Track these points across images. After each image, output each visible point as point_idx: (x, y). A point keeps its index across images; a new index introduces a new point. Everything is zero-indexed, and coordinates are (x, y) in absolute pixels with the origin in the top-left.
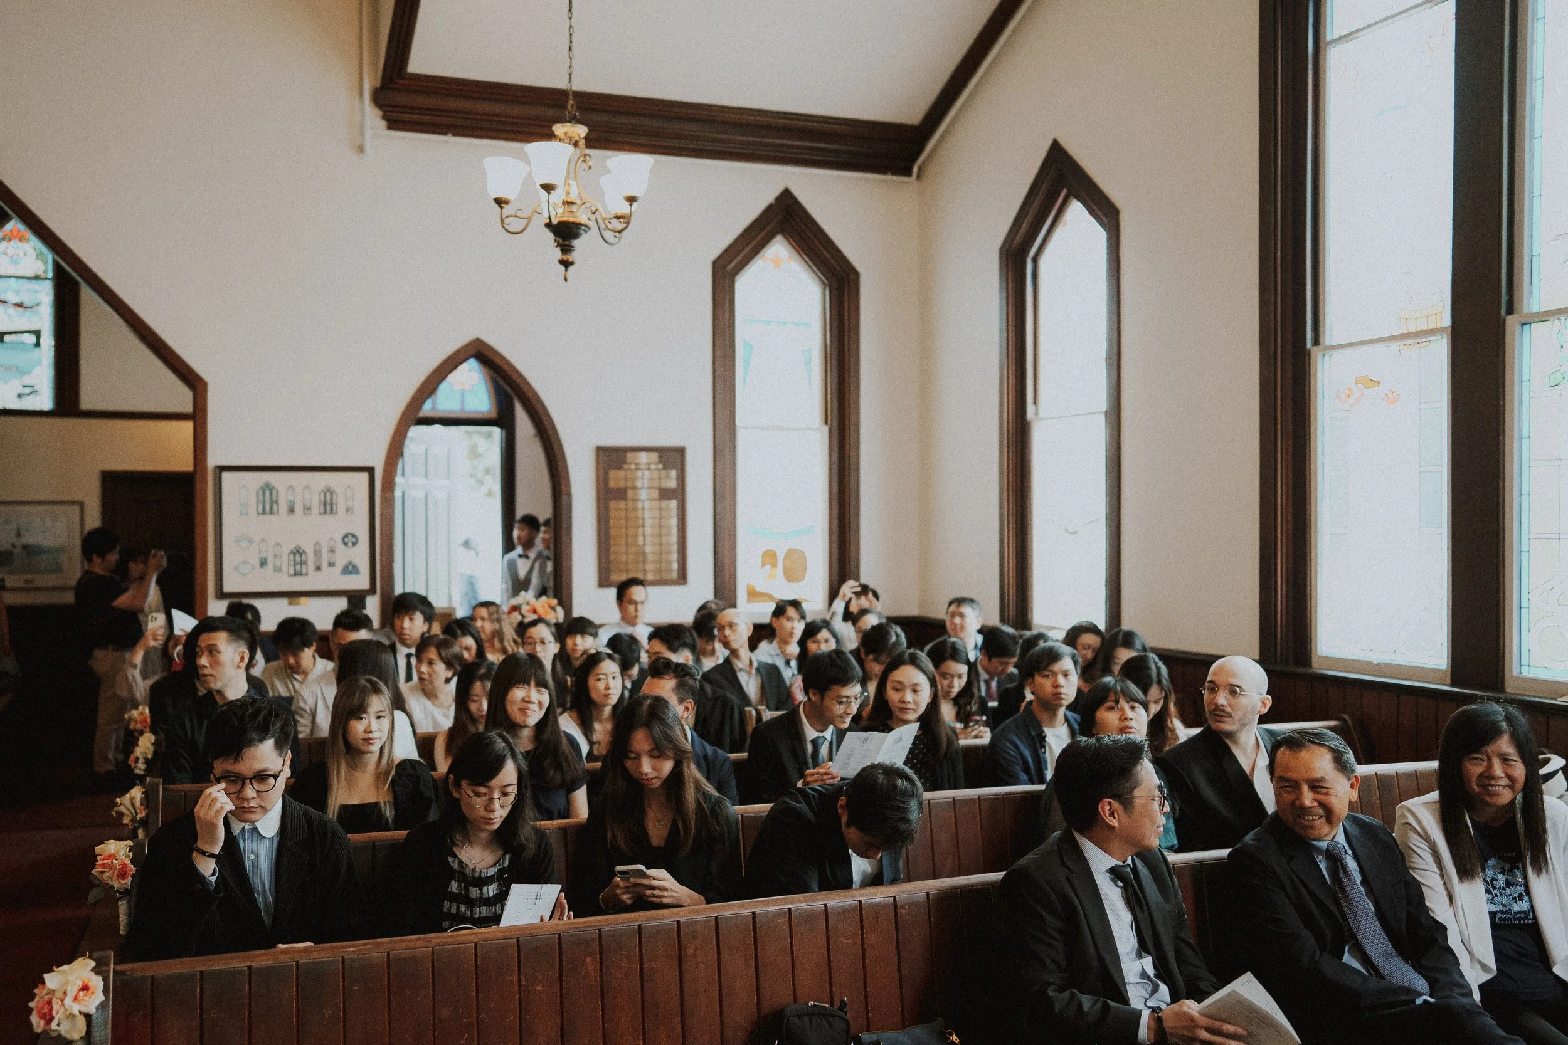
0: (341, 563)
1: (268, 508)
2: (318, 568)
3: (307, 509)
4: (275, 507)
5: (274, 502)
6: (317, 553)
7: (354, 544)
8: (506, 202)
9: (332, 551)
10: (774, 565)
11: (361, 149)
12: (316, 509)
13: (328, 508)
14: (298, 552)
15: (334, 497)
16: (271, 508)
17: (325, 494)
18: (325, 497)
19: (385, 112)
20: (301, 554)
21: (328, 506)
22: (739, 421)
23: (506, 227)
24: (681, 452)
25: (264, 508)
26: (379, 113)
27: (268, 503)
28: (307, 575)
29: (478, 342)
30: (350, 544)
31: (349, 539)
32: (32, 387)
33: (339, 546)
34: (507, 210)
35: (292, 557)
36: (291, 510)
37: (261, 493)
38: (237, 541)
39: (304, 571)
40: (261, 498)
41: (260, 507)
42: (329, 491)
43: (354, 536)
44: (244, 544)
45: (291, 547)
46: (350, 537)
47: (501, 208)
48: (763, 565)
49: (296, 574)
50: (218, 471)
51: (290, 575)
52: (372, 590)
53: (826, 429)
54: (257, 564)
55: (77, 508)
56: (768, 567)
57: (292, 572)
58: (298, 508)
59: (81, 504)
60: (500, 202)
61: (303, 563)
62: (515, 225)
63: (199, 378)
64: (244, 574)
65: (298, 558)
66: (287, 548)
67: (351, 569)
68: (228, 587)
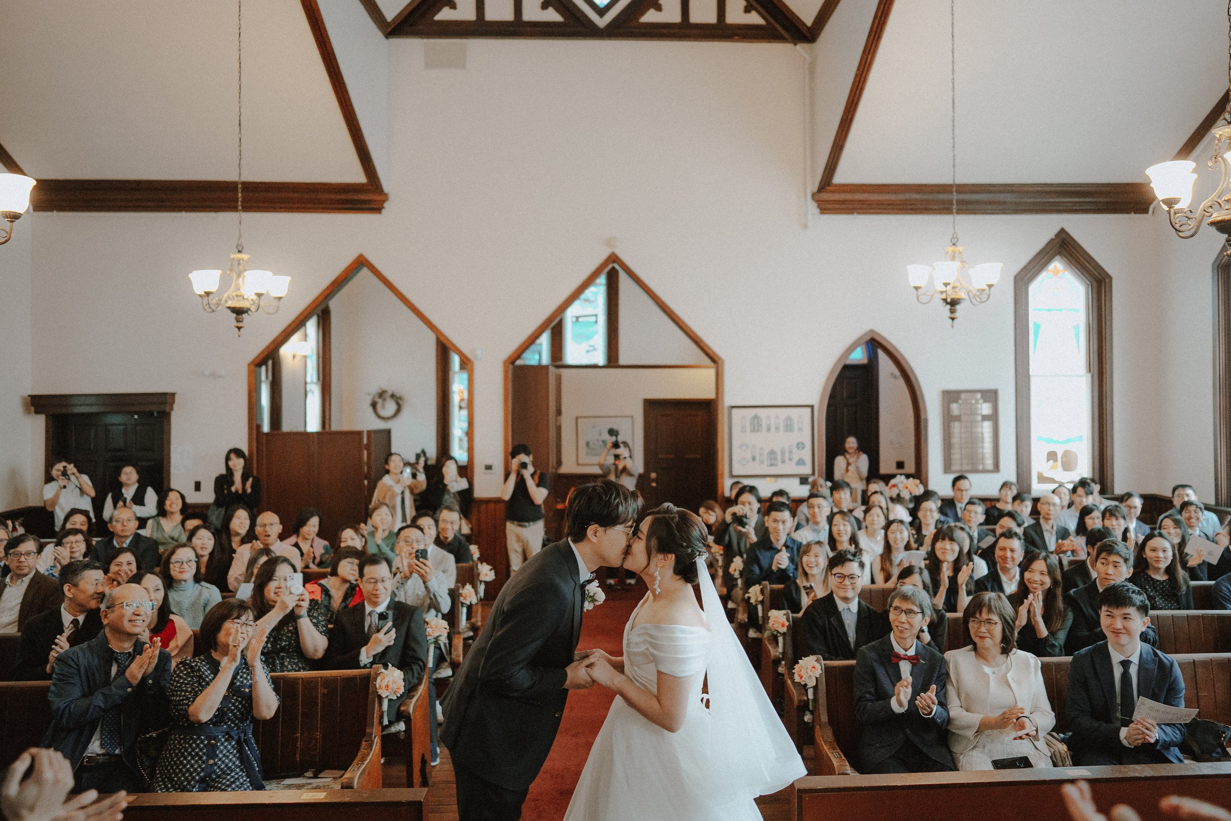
0: (795, 459)
1: (756, 429)
3: (777, 429)
4: (760, 428)
5: (760, 425)
6: (783, 453)
7: (803, 448)
8: (920, 288)
9: (791, 452)
10: (1056, 460)
11: (805, 226)
12: (782, 429)
14: (772, 452)
15: (792, 422)
16: (758, 429)
17: (787, 421)
18: (787, 423)
19: (819, 204)
20: (774, 454)
21: (789, 427)
22: (1032, 371)
23: (920, 300)
24: (995, 392)
25: (754, 429)
26: (815, 205)
27: (756, 425)
29: (872, 331)
30: (801, 448)
31: (800, 446)
32: (593, 346)
33: (795, 450)
34: (920, 292)
35: (769, 456)
36: (769, 430)
37: (752, 419)
38: (741, 447)
39: (777, 464)
40: (752, 423)
41: (752, 428)
42: (789, 419)
43: (803, 444)
44: (744, 448)
45: (769, 450)
46: (801, 444)
48: (1048, 460)
49: (772, 465)
50: (730, 408)
51: (768, 466)
53: (1089, 375)
54: (751, 459)
55: (631, 420)
56: (1052, 461)
57: (769, 464)
58: (773, 429)
59: (632, 417)
60: (916, 288)
61: (775, 459)
63: (720, 358)
64: (744, 465)
65: (772, 456)
66: (766, 450)
67: (801, 462)
68: (735, 473)
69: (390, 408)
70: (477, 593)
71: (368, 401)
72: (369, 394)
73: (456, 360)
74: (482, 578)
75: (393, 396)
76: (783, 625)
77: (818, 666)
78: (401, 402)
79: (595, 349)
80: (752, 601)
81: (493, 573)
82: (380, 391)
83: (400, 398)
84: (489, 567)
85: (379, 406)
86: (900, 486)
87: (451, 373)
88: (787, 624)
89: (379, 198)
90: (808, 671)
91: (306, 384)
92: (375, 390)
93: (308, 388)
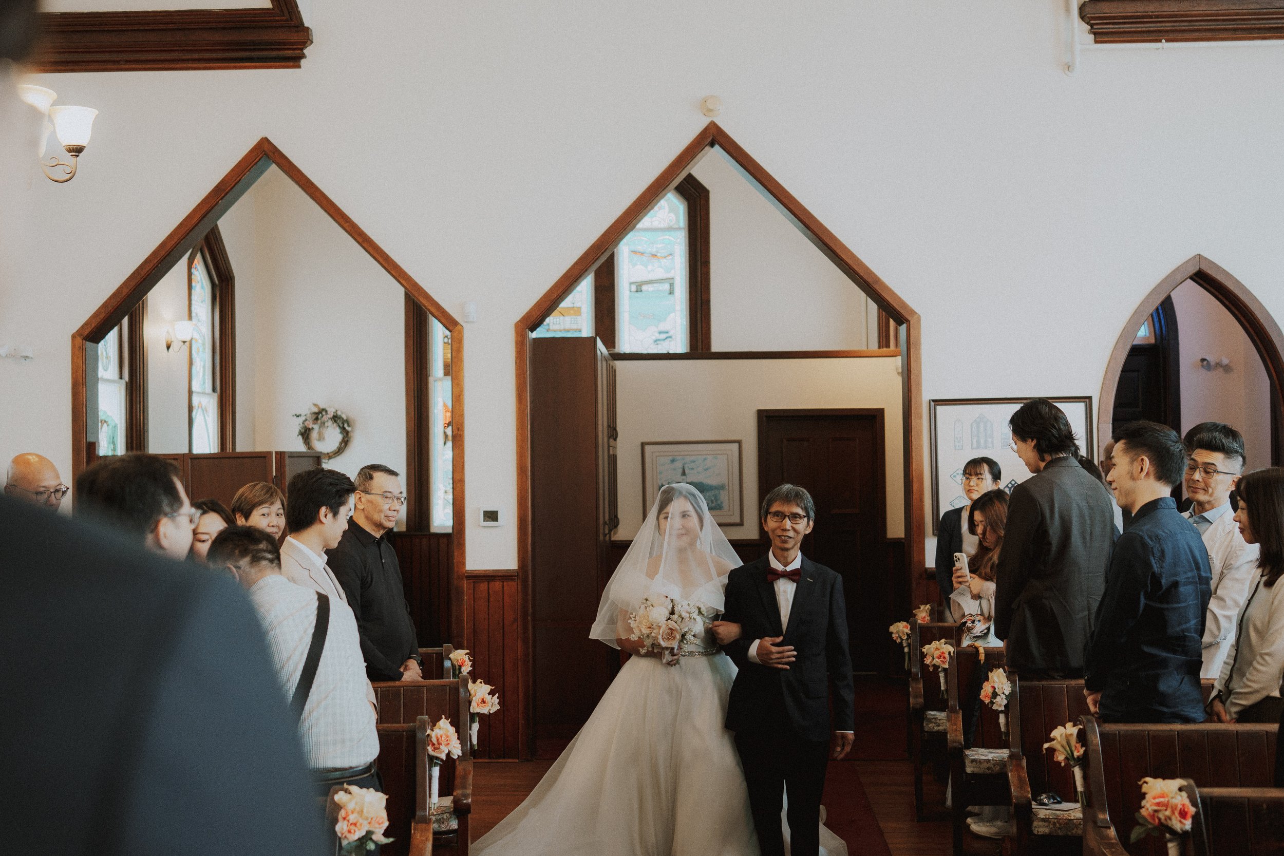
1: (982, 441)
4: (989, 441)
5: (989, 436)
11: (1070, 67)
16: (986, 441)
19: (1092, 26)
25: (978, 442)
26: (1086, 27)
27: (982, 436)
29: (1196, 259)
32: (667, 332)
37: (975, 426)
40: (976, 432)
41: (975, 441)
50: (932, 403)
55: (737, 445)
59: (739, 442)
63: (913, 312)
69: (331, 438)
70: (462, 737)
71: (296, 426)
72: (298, 415)
73: (438, 332)
74: (475, 708)
75: (335, 418)
76: (1183, 814)
78: (348, 428)
79: (669, 337)
80: (1060, 757)
81: (495, 699)
82: (316, 410)
83: (347, 422)
84: (488, 688)
85: (314, 435)
87: (431, 379)
88: (1192, 810)
89: (294, 37)
91: (190, 393)
92: (306, 409)
93: (196, 400)
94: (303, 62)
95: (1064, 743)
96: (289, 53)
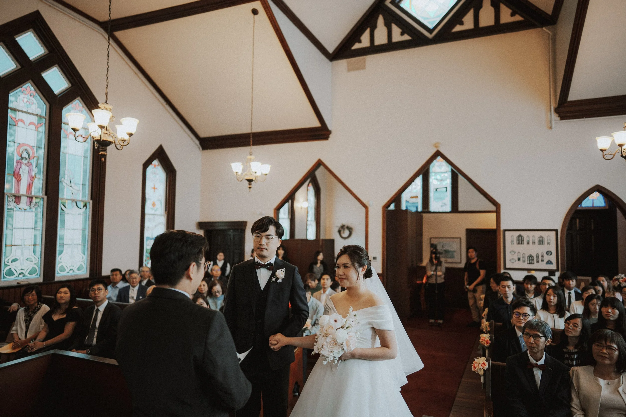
0: (546, 261)
1: (520, 242)
2: (538, 262)
3: (534, 243)
4: (523, 242)
5: (522, 241)
6: (538, 257)
7: (551, 255)
8: (605, 150)
9: (543, 256)
11: (551, 128)
12: (537, 243)
13: (541, 243)
14: (530, 256)
15: (543, 239)
17: (540, 238)
18: (540, 239)
19: (559, 115)
20: (532, 257)
21: (541, 242)
23: (605, 158)
26: (557, 115)
27: (520, 240)
28: (534, 264)
29: (598, 185)
30: (549, 254)
31: (549, 253)
33: (545, 255)
34: (605, 153)
35: (528, 258)
36: (528, 243)
37: (518, 237)
38: (511, 252)
39: (533, 262)
40: (518, 239)
41: (518, 242)
43: (550, 252)
44: (513, 253)
45: (528, 255)
46: (549, 252)
47: (603, 152)
49: (530, 263)
50: (504, 231)
51: (528, 264)
52: (557, 270)
54: (517, 259)
55: (459, 240)
57: (529, 262)
58: (531, 242)
59: (460, 238)
60: (602, 151)
61: (533, 260)
62: (609, 157)
63: (498, 204)
64: (513, 263)
65: (531, 258)
66: (527, 255)
67: (549, 262)
68: (508, 266)
69: (346, 233)
71: (336, 230)
72: (337, 227)
75: (347, 227)
76: (487, 343)
77: (487, 364)
78: (351, 230)
79: (445, 205)
82: (341, 225)
83: (351, 228)
85: (342, 232)
86: (621, 280)
89: (327, 133)
90: (480, 365)
91: (307, 221)
92: (339, 225)
93: (308, 223)
94: (329, 139)
95: (485, 327)
96: (325, 137)
